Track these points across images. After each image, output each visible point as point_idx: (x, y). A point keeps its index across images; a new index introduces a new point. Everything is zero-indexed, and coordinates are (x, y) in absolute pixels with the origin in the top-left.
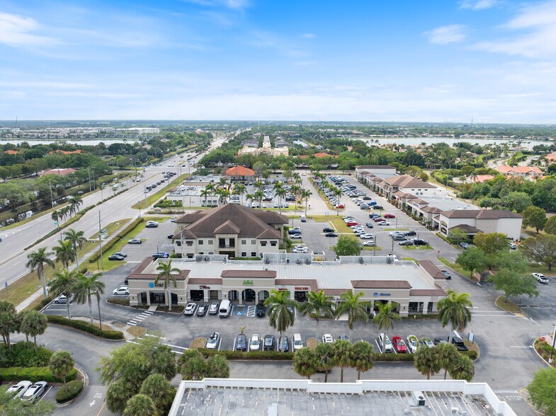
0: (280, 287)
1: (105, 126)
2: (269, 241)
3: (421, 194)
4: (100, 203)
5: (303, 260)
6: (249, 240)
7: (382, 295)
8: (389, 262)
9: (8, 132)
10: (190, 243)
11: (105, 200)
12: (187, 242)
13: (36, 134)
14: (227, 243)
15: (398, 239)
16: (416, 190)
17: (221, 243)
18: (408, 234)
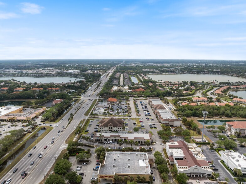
0: (121, 138)
2: (120, 127)
5: (126, 133)
6: (115, 128)
7: (139, 140)
8: (144, 133)
12: (102, 128)
14: (111, 128)
15: (150, 126)
16: (161, 110)
17: (109, 128)
18: (153, 125)
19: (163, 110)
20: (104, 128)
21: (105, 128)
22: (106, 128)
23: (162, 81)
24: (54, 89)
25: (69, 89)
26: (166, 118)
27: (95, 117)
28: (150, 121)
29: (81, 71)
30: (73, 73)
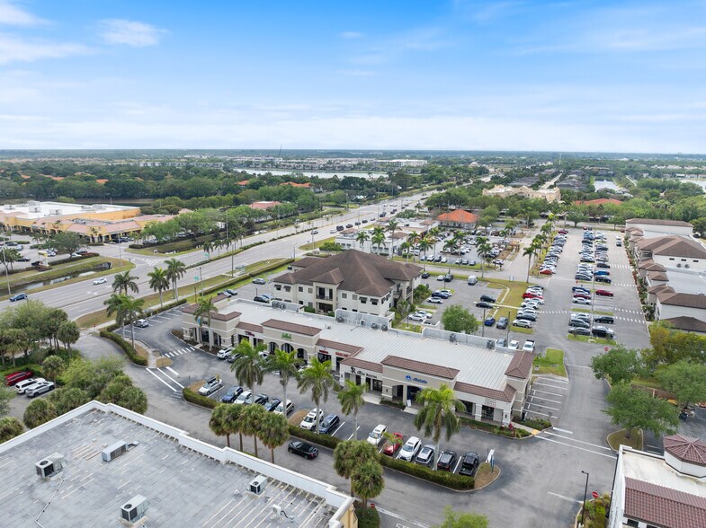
0: (322, 349)
1: (373, 156)
2: (369, 298)
3: (687, 266)
4: (274, 240)
5: (381, 325)
6: (350, 294)
7: (416, 380)
8: (490, 346)
9: (272, 162)
10: (288, 289)
11: (281, 238)
12: (285, 287)
13: (292, 165)
14: (327, 294)
15: (574, 323)
16: (678, 260)
17: (321, 293)
19: (690, 261)
20: (294, 288)
21: (301, 289)
22: (306, 288)
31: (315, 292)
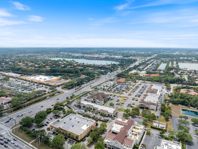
0: (94, 108)
5: (101, 105)
6: (98, 100)
7: (104, 112)
15: (129, 105)
16: (151, 93)
18: (133, 104)
19: (153, 94)
20: (90, 98)
23: (186, 69)
24: (90, 68)
25: (102, 69)
26: (148, 101)
27: (96, 91)
28: (135, 101)
29: (124, 57)
30: (116, 58)
31: (93, 99)
